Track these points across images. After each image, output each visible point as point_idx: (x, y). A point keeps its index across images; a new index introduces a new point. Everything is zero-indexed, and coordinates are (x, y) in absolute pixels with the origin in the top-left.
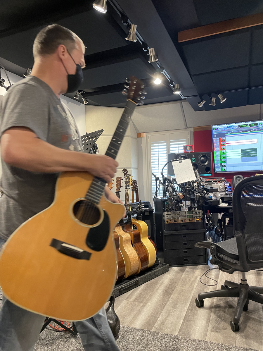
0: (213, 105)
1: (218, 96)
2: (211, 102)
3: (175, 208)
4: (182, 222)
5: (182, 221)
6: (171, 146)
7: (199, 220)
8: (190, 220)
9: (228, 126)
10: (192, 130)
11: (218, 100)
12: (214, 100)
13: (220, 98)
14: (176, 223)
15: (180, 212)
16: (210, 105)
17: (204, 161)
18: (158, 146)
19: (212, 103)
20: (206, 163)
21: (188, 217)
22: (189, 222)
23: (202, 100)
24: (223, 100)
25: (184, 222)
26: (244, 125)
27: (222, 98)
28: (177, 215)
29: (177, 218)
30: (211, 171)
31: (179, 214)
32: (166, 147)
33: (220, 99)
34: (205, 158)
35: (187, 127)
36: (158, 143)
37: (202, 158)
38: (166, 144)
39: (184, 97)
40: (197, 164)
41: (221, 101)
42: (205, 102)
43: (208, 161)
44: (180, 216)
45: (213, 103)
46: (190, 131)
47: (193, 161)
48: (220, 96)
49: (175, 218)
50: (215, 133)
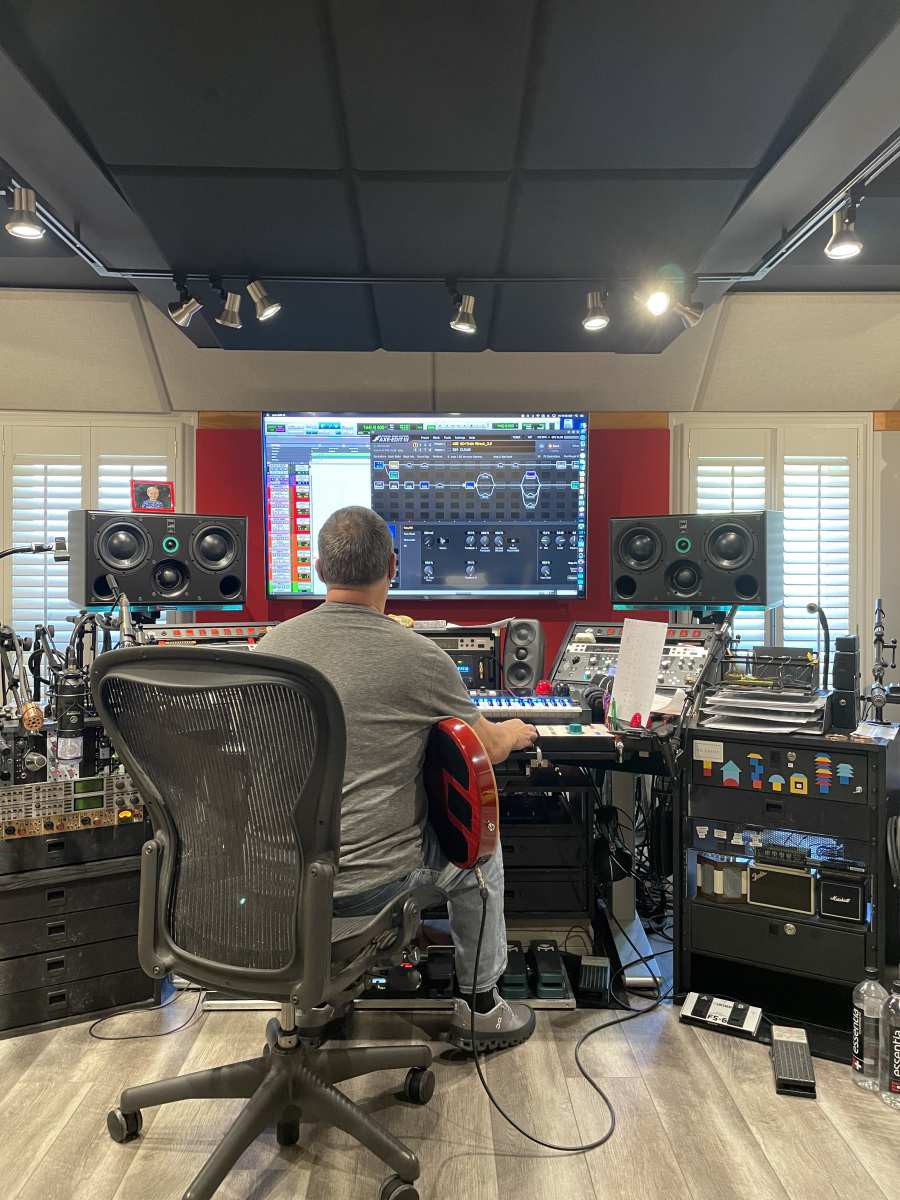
0: (232, 325)
1: (248, 287)
2: (220, 311)
3: (16, 769)
4: (48, 832)
5: (49, 826)
6: (102, 479)
7: (129, 814)
8: (85, 821)
9: (320, 424)
10: (193, 421)
11: (248, 309)
12: (233, 302)
13: (256, 300)
14: (17, 836)
15: (38, 789)
16: (218, 321)
17: (218, 551)
18: (46, 473)
19: (224, 314)
20: (224, 562)
21: (80, 804)
22: (83, 827)
23: (185, 298)
24: (265, 307)
25: (55, 831)
26: (377, 425)
27: (261, 300)
28: (22, 800)
29: (22, 816)
30: (243, 594)
31: (35, 796)
32: (78, 479)
33: (254, 304)
34: (221, 541)
35: (169, 408)
36: (46, 462)
37: (209, 539)
38: (78, 467)
39: (109, 270)
40: (187, 563)
41: (259, 311)
42: (198, 307)
43: (231, 555)
44: (38, 807)
45: (230, 318)
46: (184, 425)
47: (169, 547)
48: (254, 290)
49: (13, 815)
50: (273, 442)
